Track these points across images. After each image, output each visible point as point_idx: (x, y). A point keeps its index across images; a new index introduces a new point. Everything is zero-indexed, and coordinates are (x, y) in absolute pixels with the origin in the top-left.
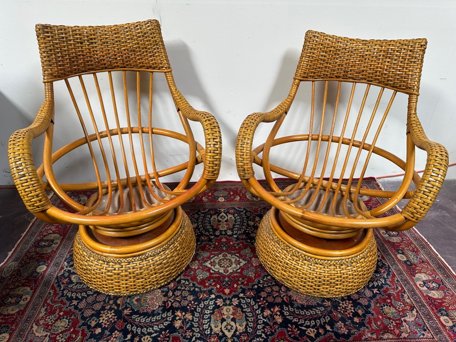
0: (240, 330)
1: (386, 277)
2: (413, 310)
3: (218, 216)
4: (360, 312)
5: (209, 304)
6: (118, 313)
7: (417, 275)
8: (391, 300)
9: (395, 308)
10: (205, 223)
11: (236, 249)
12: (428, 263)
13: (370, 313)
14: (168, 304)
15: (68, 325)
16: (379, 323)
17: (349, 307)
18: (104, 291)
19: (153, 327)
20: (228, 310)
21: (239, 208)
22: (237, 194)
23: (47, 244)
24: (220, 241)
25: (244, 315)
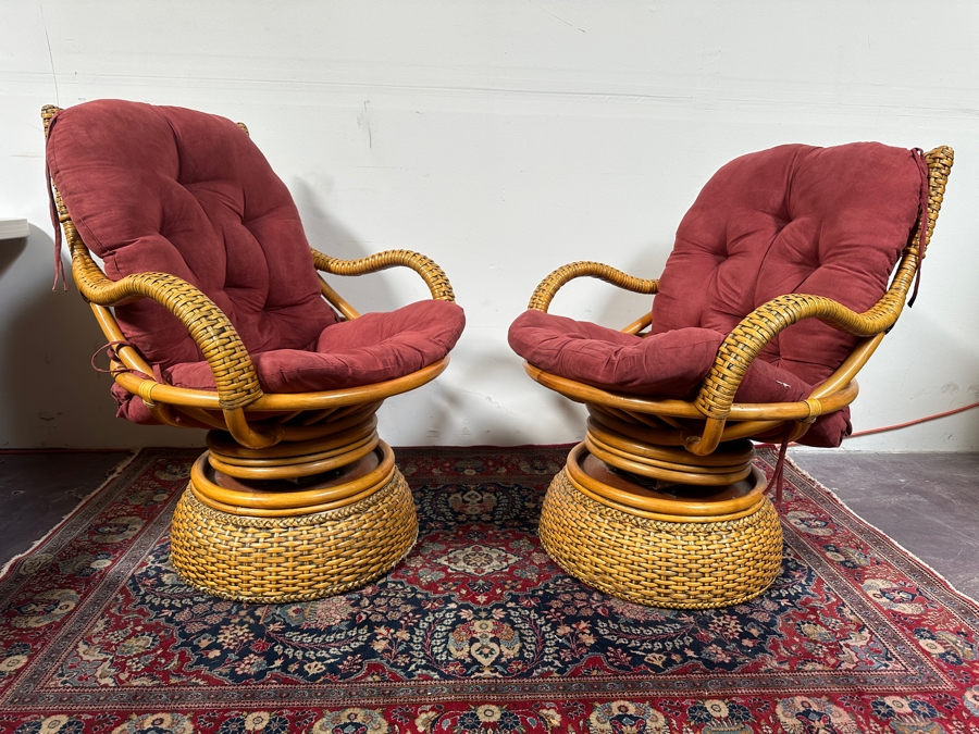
0: (507, 655)
1: (804, 583)
2: (863, 630)
3: (462, 495)
4: (754, 632)
5: (444, 616)
6: (258, 630)
7: (867, 582)
8: (817, 615)
9: (827, 627)
10: (437, 505)
11: (501, 541)
12: (890, 565)
13: (775, 633)
14: (361, 617)
15: (152, 645)
16: (794, 648)
17: (733, 624)
18: (229, 592)
19: (328, 650)
20: (484, 626)
21: (507, 484)
22: (502, 465)
23: (113, 530)
24: (467, 529)
25: (517, 633)
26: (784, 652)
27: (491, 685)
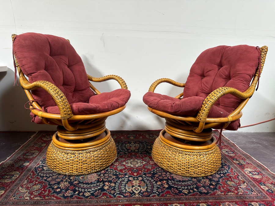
0: (143, 190)
1: (227, 169)
2: (244, 183)
3: (130, 144)
4: (214, 183)
5: (125, 179)
6: (71, 183)
7: (245, 169)
8: (231, 179)
9: (234, 182)
10: (122, 147)
11: (141, 158)
12: (252, 164)
13: (219, 184)
14: (101, 179)
15: (40, 187)
16: (225, 188)
17: (207, 181)
18: (63, 172)
19: (91, 189)
20: (136, 182)
21: (142, 141)
22: (141, 136)
23: (30, 154)
24: (131, 154)
25: (145, 184)
26: (222, 189)
27: (138, 199)
